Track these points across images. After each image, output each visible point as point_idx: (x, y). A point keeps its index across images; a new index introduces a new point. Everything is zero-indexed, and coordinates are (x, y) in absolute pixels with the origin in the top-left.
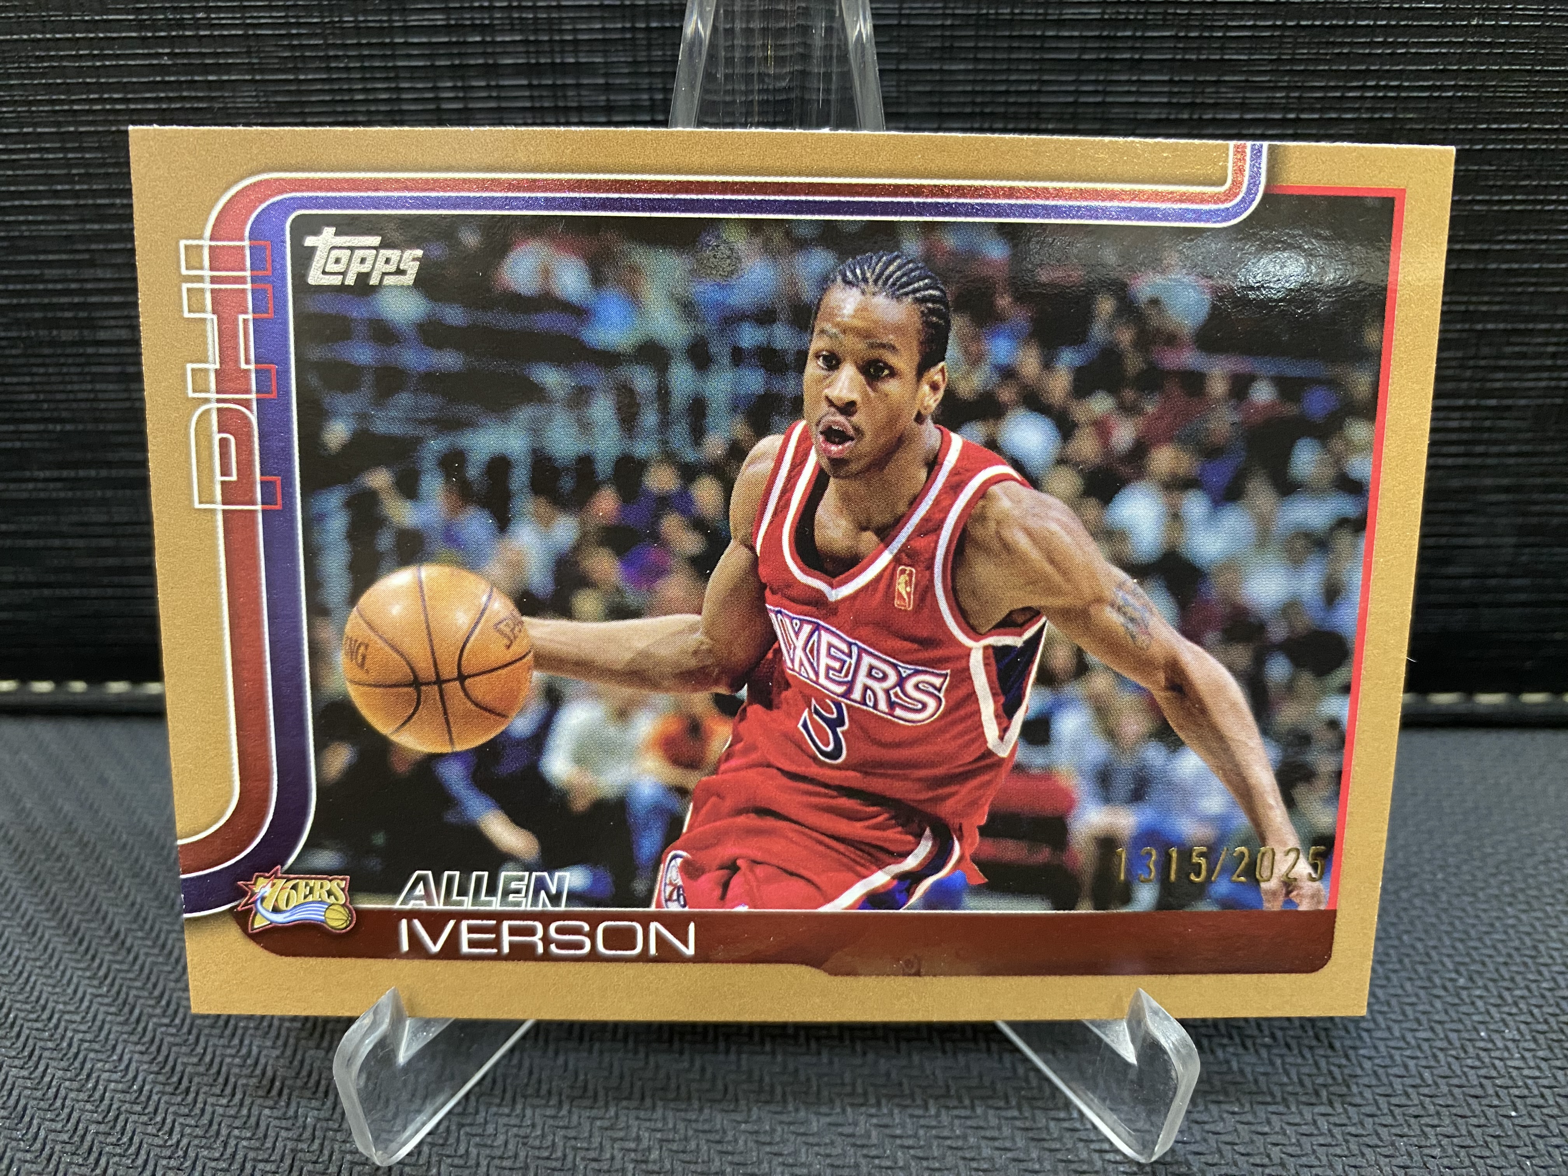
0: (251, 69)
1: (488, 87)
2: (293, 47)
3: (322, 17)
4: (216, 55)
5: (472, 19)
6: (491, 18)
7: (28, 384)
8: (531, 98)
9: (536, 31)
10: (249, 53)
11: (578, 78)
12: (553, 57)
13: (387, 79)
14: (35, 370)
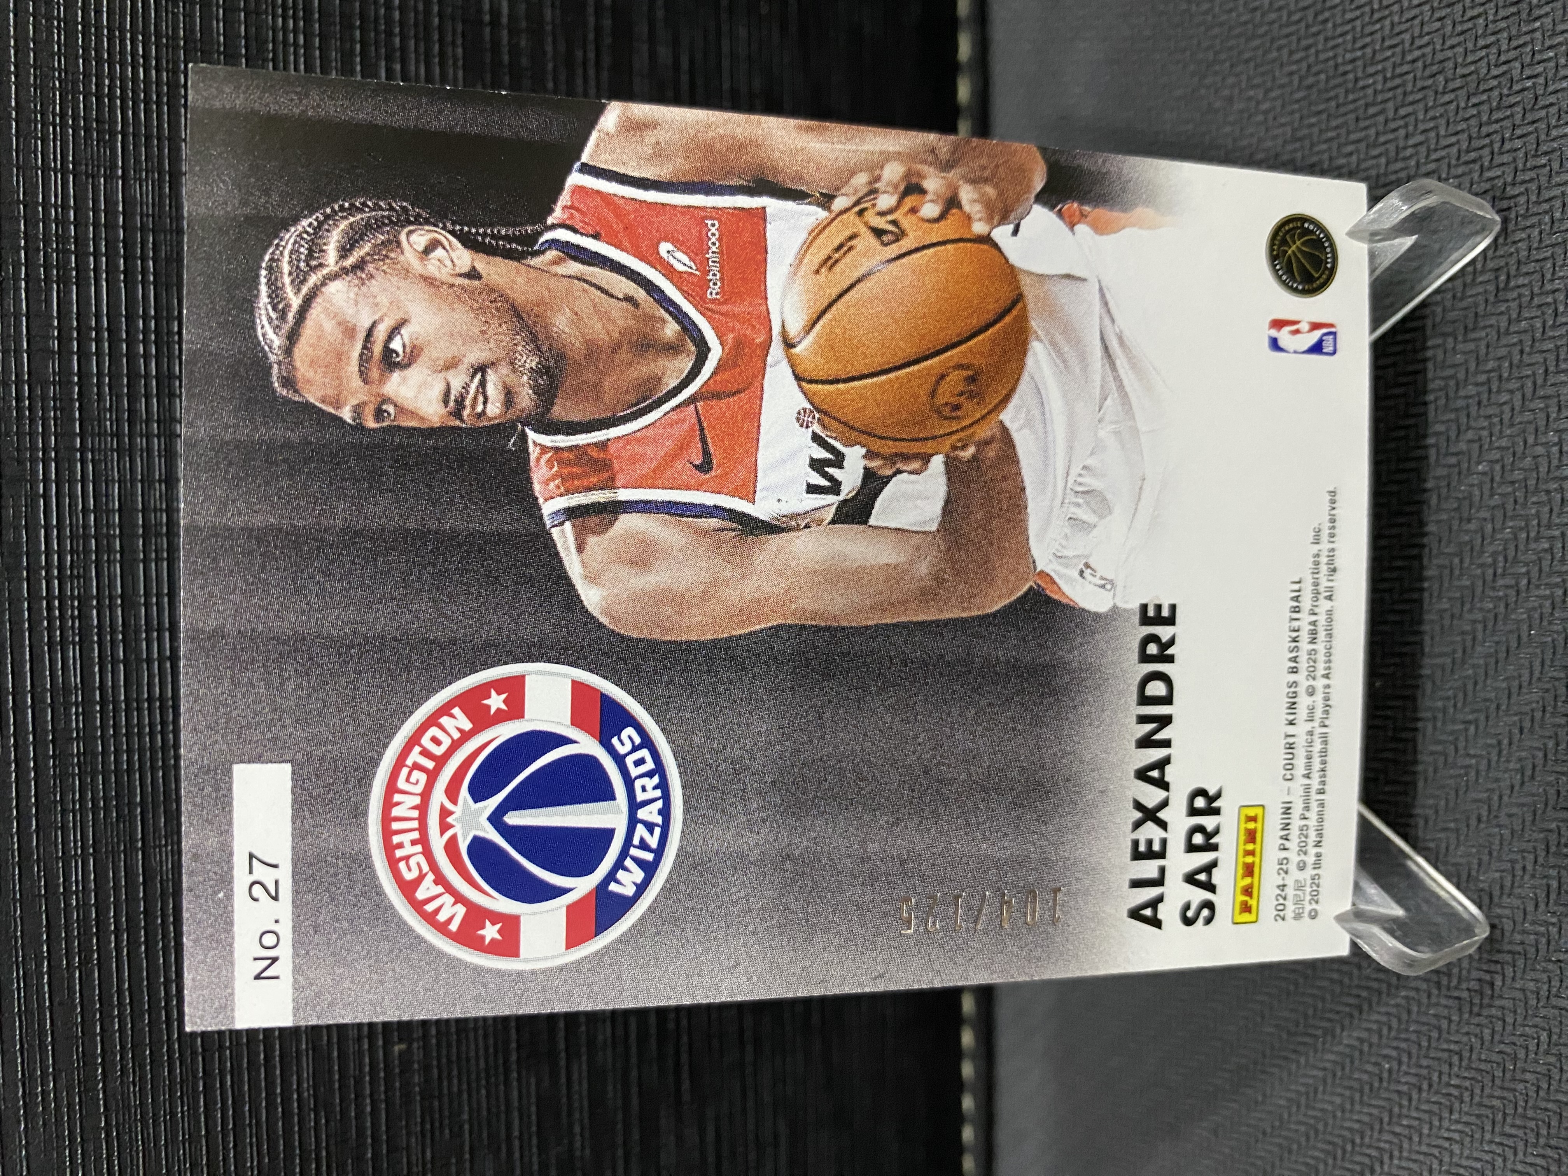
0: (130, 851)
1: (147, 605)
2: (106, 808)
3: (73, 775)
4: (116, 888)
5: (73, 617)
6: (72, 598)
7: (470, 1095)
8: (158, 560)
9: (87, 551)
10: (115, 854)
11: (137, 510)
12: (114, 536)
13: (139, 709)
14: (455, 1089)
